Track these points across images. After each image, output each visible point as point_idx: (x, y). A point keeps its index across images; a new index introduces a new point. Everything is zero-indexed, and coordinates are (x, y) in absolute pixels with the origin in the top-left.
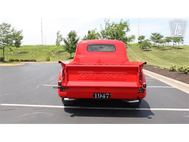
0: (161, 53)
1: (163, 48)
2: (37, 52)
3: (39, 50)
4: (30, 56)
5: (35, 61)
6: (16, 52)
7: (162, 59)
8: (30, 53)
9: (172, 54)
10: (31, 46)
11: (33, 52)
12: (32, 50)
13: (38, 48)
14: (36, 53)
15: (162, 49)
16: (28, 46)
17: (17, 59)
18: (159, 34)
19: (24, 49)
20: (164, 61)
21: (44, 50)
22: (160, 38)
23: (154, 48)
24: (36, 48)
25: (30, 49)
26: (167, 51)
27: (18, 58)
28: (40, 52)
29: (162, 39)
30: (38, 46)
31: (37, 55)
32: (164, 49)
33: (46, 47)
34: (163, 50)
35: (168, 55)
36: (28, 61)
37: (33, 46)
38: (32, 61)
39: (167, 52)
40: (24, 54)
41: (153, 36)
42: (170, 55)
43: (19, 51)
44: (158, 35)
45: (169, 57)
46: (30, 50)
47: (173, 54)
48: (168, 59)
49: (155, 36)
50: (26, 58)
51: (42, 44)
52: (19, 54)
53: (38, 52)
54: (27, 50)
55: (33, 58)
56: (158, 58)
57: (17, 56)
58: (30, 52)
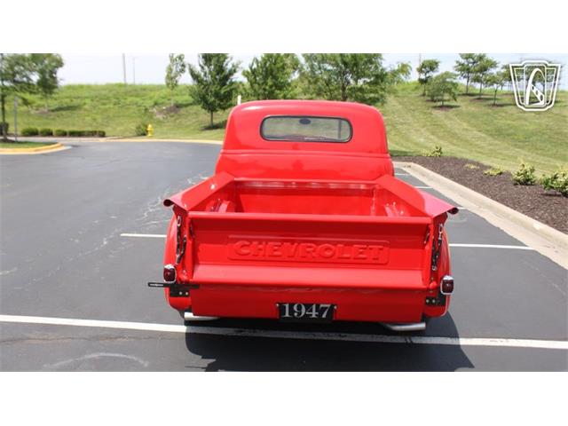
0: (488, 114)
1: (495, 99)
2: (107, 106)
3: (114, 100)
4: (87, 118)
5: (103, 135)
6: (43, 106)
7: (491, 135)
8: (85, 110)
9: (520, 118)
10: (89, 87)
11: (94, 107)
12: (92, 100)
13: (110, 95)
14: (106, 110)
15: (492, 102)
16: (81, 87)
17: (48, 127)
18: (484, 55)
19: (67, 97)
20: (496, 142)
21: (130, 99)
22: (486, 70)
23: (468, 97)
24: (104, 92)
25: (87, 98)
26: (505, 108)
27: (48, 124)
28: (116, 107)
29: (494, 71)
30: (110, 88)
31: (108, 117)
32: (496, 102)
33: (136, 90)
34: (494, 105)
35: (509, 122)
36: (80, 134)
37: (96, 86)
38: (92, 134)
39: (506, 113)
40: (68, 113)
41: (463, 61)
42: (515, 123)
43: (53, 104)
44: (481, 58)
45: (512, 131)
46: (88, 101)
47: (526, 120)
48: (508, 135)
49: (471, 60)
50: (74, 125)
51: (123, 82)
52: (53, 111)
53: (112, 106)
54: (79, 101)
55: (95, 124)
56: (480, 134)
57: (47, 118)
58: (86, 107)
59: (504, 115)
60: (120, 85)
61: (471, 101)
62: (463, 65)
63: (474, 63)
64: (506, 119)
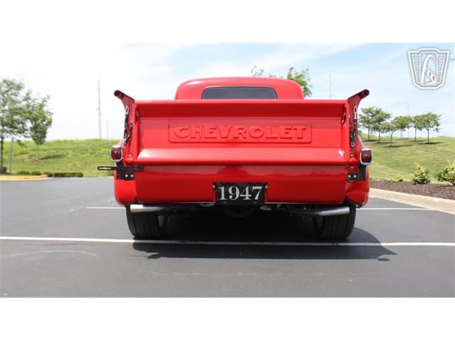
0: (387, 153)
1: (391, 143)
2: (85, 155)
3: (90, 151)
4: (69, 164)
5: (81, 176)
6: (35, 156)
7: (391, 167)
8: (68, 158)
9: (413, 154)
10: (72, 142)
11: (75, 156)
12: (74, 151)
13: (89, 147)
14: (84, 158)
15: (389, 145)
16: (66, 141)
17: (37, 170)
18: (380, 110)
19: (54, 149)
20: (395, 171)
21: (103, 150)
22: (382, 120)
23: (370, 142)
24: (83, 145)
25: (70, 149)
26: (400, 148)
27: (39, 168)
28: (92, 155)
29: (388, 121)
30: (88, 142)
31: (86, 163)
32: (392, 145)
33: (108, 144)
34: (391, 146)
35: (403, 157)
36: (63, 175)
37: (77, 141)
38: (73, 175)
39: (401, 151)
40: (55, 160)
41: (364, 115)
42: (409, 157)
43: (43, 154)
44: (378, 112)
45: (407, 163)
46: (70, 152)
47: (417, 155)
48: (404, 166)
49: (370, 114)
50: (58, 169)
51: (98, 138)
52: (42, 159)
53: (89, 155)
54: (63, 151)
55: (75, 168)
56: (381, 166)
57: (37, 164)
58: (69, 156)
59: (399, 152)
60: (96, 140)
61: (373, 144)
62: (364, 118)
63: (372, 116)
64: (401, 156)
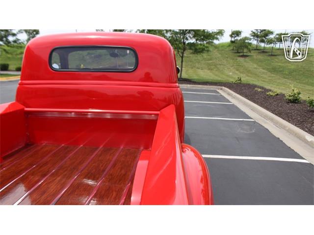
0: (269, 60)
1: (272, 52)
7: (269, 71)
15: (270, 54)
20: (273, 75)
22: (267, 36)
23: (257, 51)
26: (277, 57)
29: (271, 36)
32: (273, 54)
35: (279, 64)
42: (283, 65)
45: (281, 69)
48: (280, 71)
49: (259, 31)
56: (263, 70)
59: (277, 60)
61: (259, 52)
62: (255, 33)
63: (261, 32)
64: (278, 63)
